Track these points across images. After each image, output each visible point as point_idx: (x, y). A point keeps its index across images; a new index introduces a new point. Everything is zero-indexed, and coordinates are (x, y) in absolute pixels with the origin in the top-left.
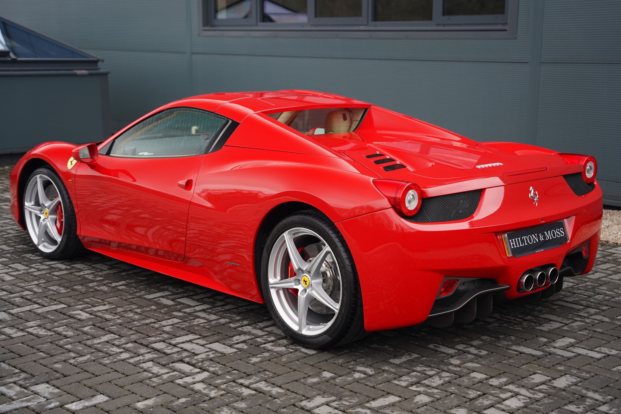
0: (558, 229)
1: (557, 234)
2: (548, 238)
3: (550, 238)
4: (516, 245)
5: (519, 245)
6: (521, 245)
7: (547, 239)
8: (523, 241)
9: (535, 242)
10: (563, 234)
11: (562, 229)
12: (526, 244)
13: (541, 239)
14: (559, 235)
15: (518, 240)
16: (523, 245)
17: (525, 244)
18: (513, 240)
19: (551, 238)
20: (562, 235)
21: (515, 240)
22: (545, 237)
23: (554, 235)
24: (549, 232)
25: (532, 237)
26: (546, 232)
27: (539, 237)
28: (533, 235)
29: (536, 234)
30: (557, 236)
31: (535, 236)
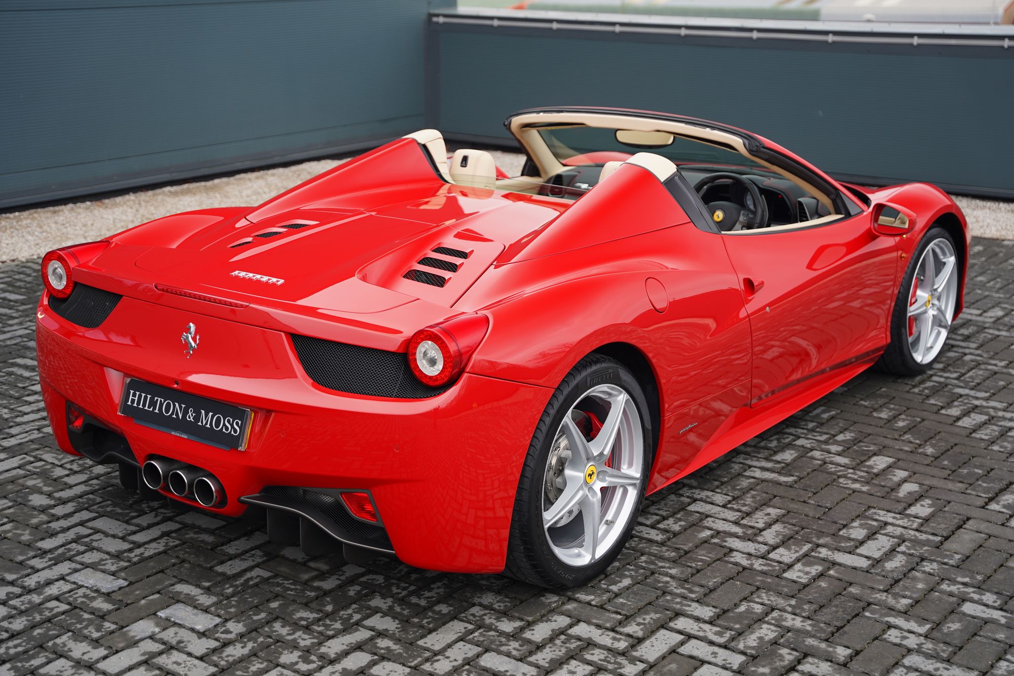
0: (231, 420)
1: (224, 424)
2: (204, 423)
3: (206, 424)
4: (138, 403)
5: (144, 405)
6: (146, 408)
7: (200, 424)
8: (153, 404)
9: (174, 416)
10: (235, 431)
11: (240, 422)
12: (157, 411)
13: (189, 418)
14: (227, 429)
15: (146, 398)
16: (151, 409)
17: (155, 409)
18: (138, 393)
19: (208, 426)
20: (232, 433)
21: (140, 396)
22: (197, 418)
23: (217, 425)
24: (211, 414)
25: (174, 406)
26: (203, 412)
27: (185, 413)
28: (177, 404)
29: (183, 406)
30: (222, 428)
31: (180, 408)
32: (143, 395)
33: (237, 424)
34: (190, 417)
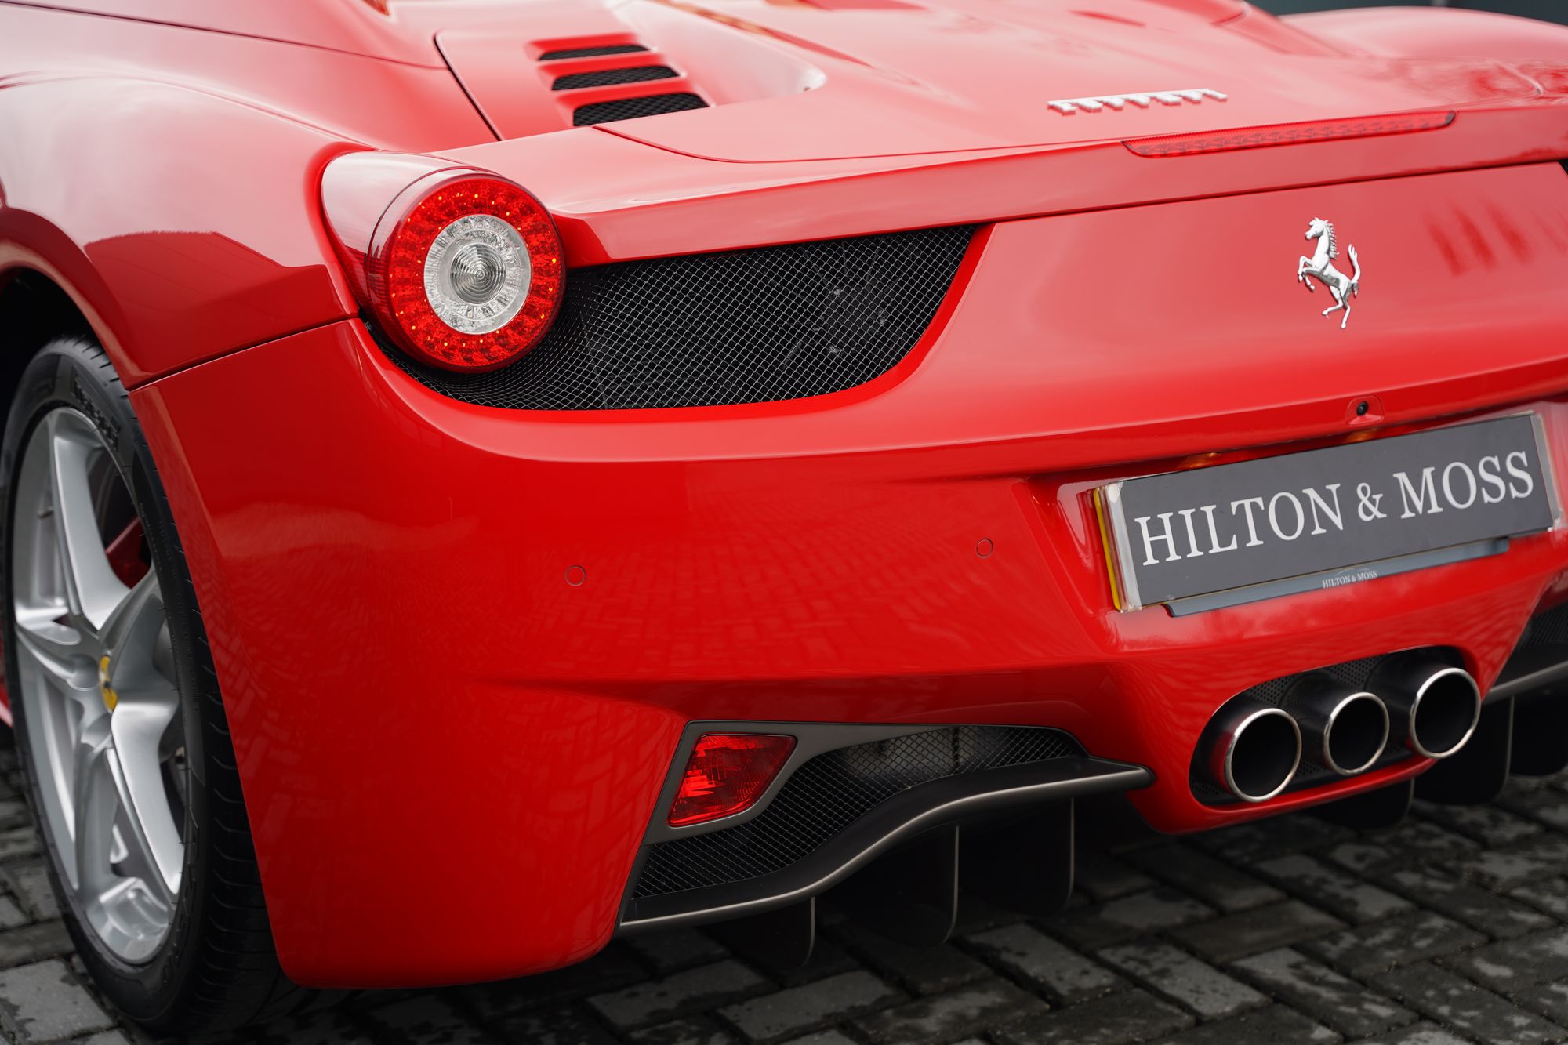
0: (1495, 461)
1: (1480, 482)
2: (1419, 505)
3: (1427, 504)
4: (1182, 546)
5: (1204, 542)
6: (1216, 548)
7: (1408, 514)
8: (1231, 526)
9: (1318, 530)
10: (1521, 485)
11: (1523, 456)
12: (1255, 541)
13: (1368, 512)
14: (1493, 490)
15: (1200, 520)
16: (1234, 546)
17: (1244, 537)
18: (1165, 517)
19: (1435, 509)
20: (1515, 493)
21: (1178, 524)
22: (1392, 501)
23: (1461, 492)
24: (1427, 473)
25: (1305, 501)
26: (1402, 477)
27: (1349, 505)
28: (1311, 493)
29: (1333, 488)
30: (1479, 495)
31: (1327, 497)
32: (1187, 514)
33: (1517, 463)
34: (1370, 508)
